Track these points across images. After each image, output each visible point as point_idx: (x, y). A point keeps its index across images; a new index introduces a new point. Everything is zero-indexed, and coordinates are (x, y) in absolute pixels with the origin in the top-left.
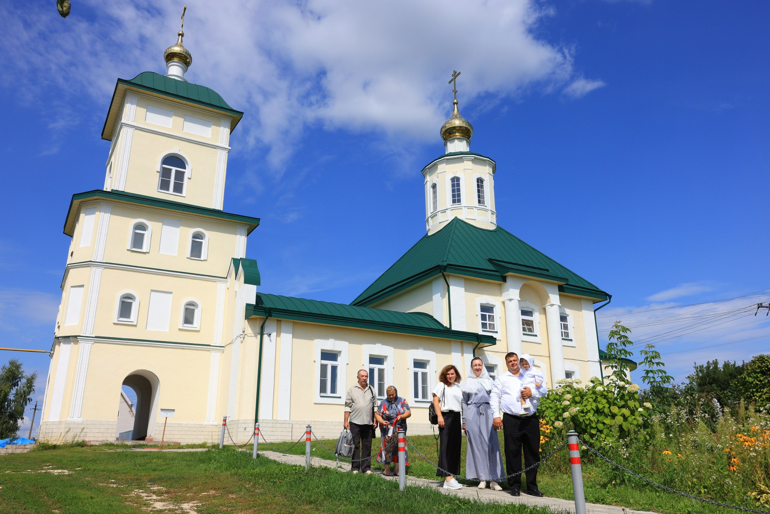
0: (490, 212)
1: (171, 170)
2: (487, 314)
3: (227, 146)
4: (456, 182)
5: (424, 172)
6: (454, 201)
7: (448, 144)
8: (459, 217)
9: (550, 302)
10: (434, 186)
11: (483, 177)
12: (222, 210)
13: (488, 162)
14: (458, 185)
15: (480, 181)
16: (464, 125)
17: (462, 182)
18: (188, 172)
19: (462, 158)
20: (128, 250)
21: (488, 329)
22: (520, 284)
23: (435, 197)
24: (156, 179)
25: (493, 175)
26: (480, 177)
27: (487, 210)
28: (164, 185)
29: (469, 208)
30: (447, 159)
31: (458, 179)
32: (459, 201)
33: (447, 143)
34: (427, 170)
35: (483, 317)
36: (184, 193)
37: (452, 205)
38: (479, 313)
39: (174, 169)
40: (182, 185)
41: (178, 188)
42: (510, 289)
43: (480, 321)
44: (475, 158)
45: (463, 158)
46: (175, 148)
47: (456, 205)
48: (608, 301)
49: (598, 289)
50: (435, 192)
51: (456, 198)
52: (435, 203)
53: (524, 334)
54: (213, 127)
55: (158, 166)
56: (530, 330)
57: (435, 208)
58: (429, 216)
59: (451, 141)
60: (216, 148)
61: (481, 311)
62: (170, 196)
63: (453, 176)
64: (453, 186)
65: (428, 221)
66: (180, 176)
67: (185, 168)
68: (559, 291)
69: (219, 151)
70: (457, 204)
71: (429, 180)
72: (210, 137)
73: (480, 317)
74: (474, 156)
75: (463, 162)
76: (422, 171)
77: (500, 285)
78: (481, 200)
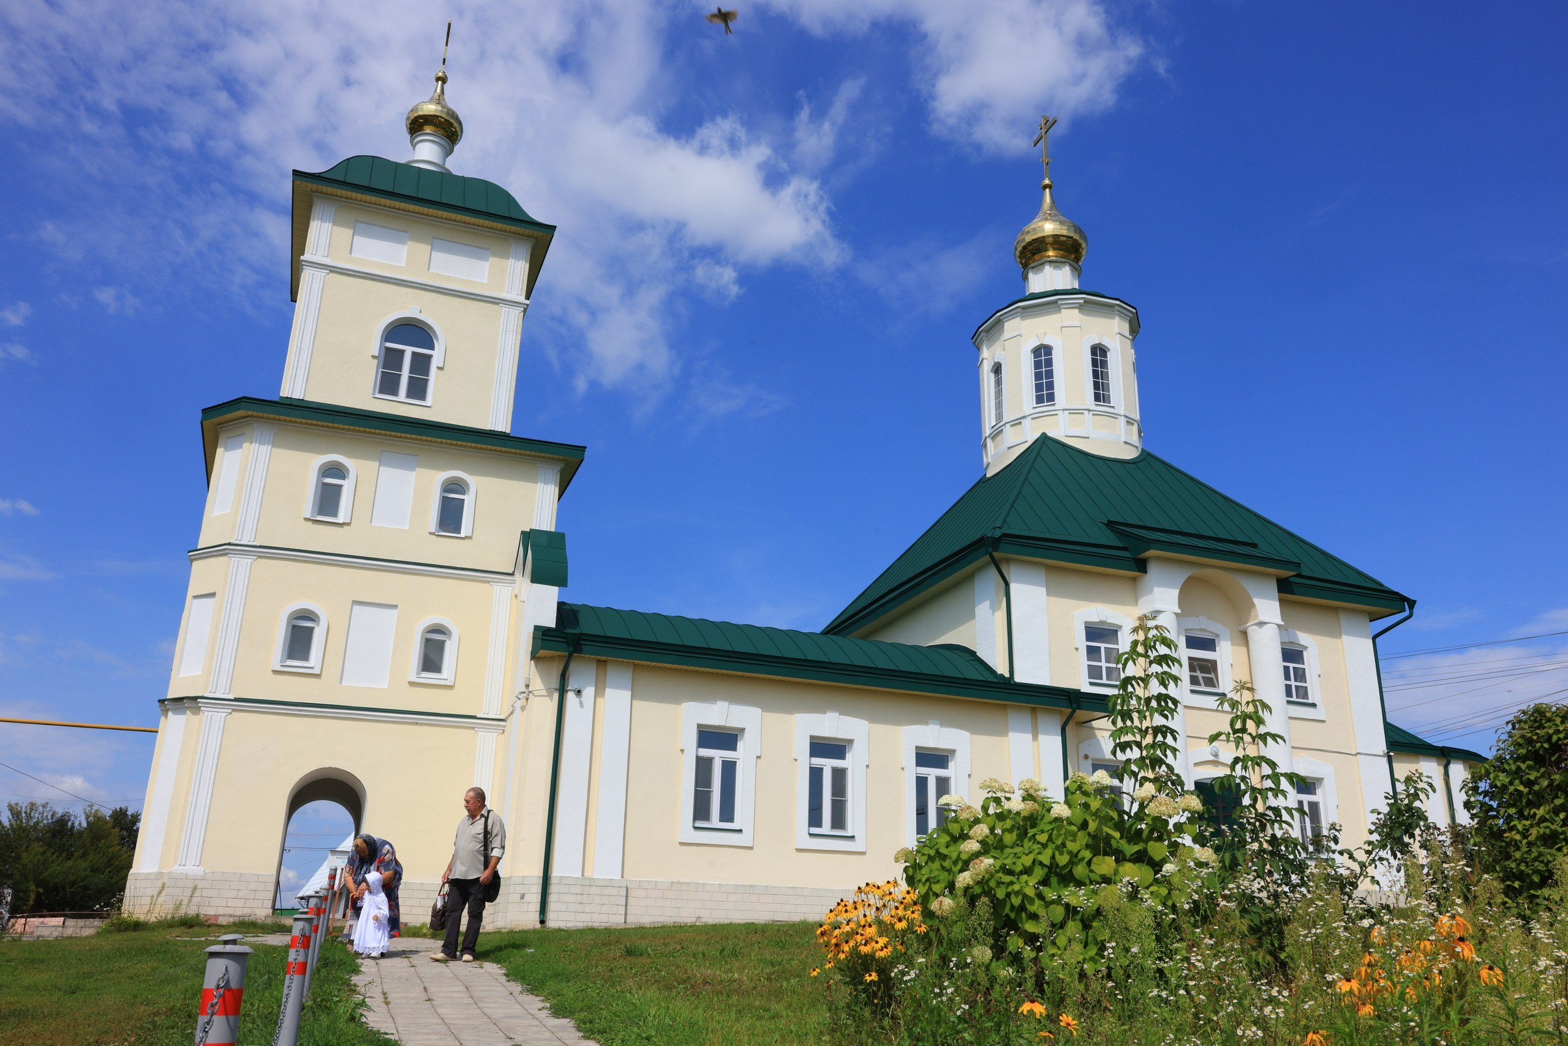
0: (1123, 420)
1: (403, 352)
2: (1103, 646)
3: (521, 299)
4: (1043, 355)
5: (976, 340)
6: (1039, 400)
7: (1031, 275)
8: (1050, 434)
9: (1256, 616)
10: (997, 369)
11: (1106, 342)
12: (508, 431)
13: (1117, 308)
14: (1049, 363)
15: (1099, 354)
16: (1065, 232)
17: (1056, 357)
18: (437, 356)
19: (1055, 302)
20: (306, 519)
21: (1104, 681)
22: (1182, 575)
23: (999, 393)
24: (370, 372)
25: (1130, 337)
26: (1100, 344)
27: (1114, 416)
28: (388, 385)
29: (1073, 412)
30: (1024, 308)
31: (1048, 350)
32: (1051, 398)
33: (1028, 273)
34: (982, 334)
35: (1093, 653)
36: (429, 401)
37: (1034, 408)
38: (1082, 643)
39: (409, 350)
40: (425, 382)
41: (418, 389)
42: (1155, 588)
43: (1082, 662)
44: (1086, 301)
45: (1059, 302)
46: (410, 306)
47: (1044, 408)
48: (1407, 613)
49: (1382, 586)
50: (998, 383)
51: (1045, 391)
52: (999, 405)
53: (1192, 691)
54: (493, 260)
55: (374, 346)
56: (1210, 682)
57: (999, 416)
58: (987, 435)
59: (1035, 269)
60: (498, 304)
61: (1088, 640)
62: (400, 406)
63: (1036, 343)
64: (1037, 365)
65: (985, 445)
66: (421, 364)
67: (433, 348)
68: (1280, 590)
69: (504, 309)
70: (1046, 404)
71: (988, 355)
72: (486, 282)
73: (1083, 652)
74: (1084, 296)
75: (1059, 311)
76: (972, 339)
77: (1134, 579)
78: (1101, 393)
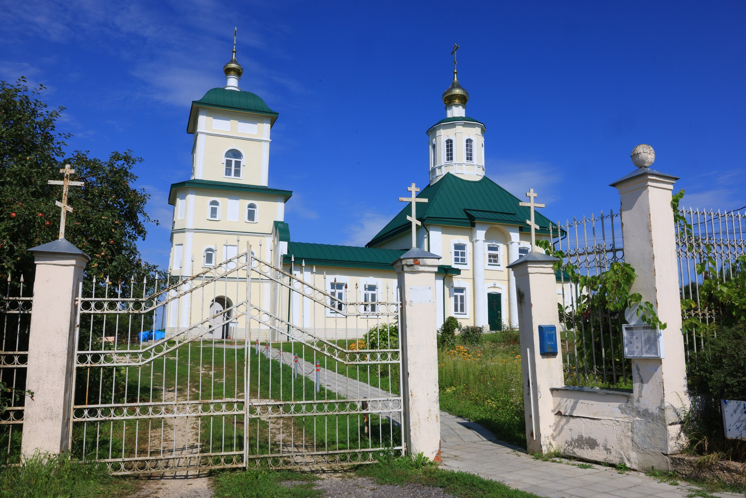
0: (477, 167)
1: (231, 161)
2: (460, 251)
3: (269, 139)
4: (449, 143)
6: (448, 159)
7: (448, 110)
8: (450, 173)
9: (511, 240)
10: (434, 147)
11: (471, 138)
12: (267, 186)
13: (477, 125)
14: (451, 146)
15: (469, 141)
16: (463, 94)
17: (454, 143)
18: (243, 161)
19: (454, 123)
20: (208, 219)
21: (460, 262)
22: (486, 227)
23: (435, 156)
24: (223, 169)
25: (481, 135)
26: (469, 139)
27: (473, 165)
28: (228, 172)
29: (460, 164)
30: (443, 125)
31: (451, 141)
32: (452, 159)
34: (430, 132)
35: (456, 254)
36: (241, 178)
37: (446, 162)
38: (453, 250)
39: (234, 160)
40: (239, 171)
41: (237, 173)
42: (477, 232)
43: (453, 257)
44: (465, 123)
45: (456, 123)
46: (233, 145)
47: (449, 162)
48: (564, 236)
50: (435, 151)
51: (450, 156)
52: (434, 160)
53: (489, 265)
55: (223, 159)
56: (496, 261)
57: (435, 164)
58: (430, 170)
59: (451, 107)
60: (261, 142)
61: (455, 249)
62: (232, 179)
63: (447, 139)
64: (447, 146)
65: (430, 174)
66: (238, 164)
67: (241, 159)
68: (520, 231)
69: (264, 143)
71: (432, 140)
72: (256, 134)
73: (453, 253)
74: (464, 121)
75: (456, 126)
76: (427, 133)
77: (471, 229)
78: (469, 157)
